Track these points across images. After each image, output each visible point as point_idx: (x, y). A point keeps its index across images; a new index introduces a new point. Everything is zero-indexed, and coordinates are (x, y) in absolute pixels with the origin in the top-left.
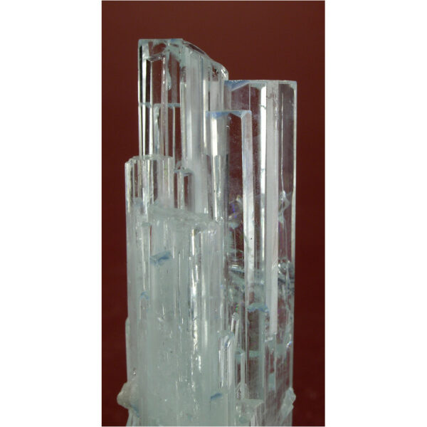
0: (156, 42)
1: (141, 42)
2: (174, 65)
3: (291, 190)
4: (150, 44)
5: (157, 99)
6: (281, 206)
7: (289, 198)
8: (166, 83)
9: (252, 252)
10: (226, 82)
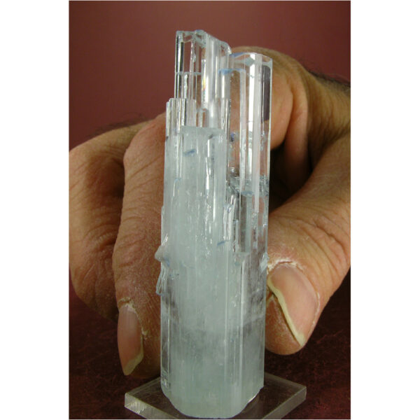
0: (187, 33)
1: (178, 32)
2: (198, 49)
3: (268, 131)
4: (184, 35)
5: (187, 69)
6: (262, 139)
7: (267, 135)
8: (193, 59)
9: (244, 161)
10: (230, 55)
